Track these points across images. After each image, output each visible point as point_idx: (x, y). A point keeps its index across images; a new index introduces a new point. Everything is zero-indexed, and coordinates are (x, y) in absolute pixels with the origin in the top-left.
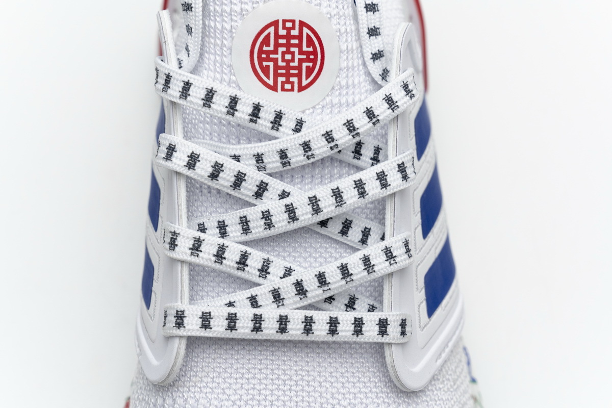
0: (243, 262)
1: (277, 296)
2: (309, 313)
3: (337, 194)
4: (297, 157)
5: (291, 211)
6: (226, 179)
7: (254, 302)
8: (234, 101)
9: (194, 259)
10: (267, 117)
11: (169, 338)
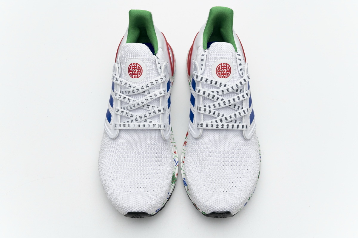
0: (214, 113)
1: (221, 120)
2: (228, 124)
3: (234, 99)
4: (226, 92)
5: (224, 103)
6: (211, 96)
7: (216, 121)
8: (212, 81)
9: (204, 113)
10: (218, 84)
11: (198, 129)
